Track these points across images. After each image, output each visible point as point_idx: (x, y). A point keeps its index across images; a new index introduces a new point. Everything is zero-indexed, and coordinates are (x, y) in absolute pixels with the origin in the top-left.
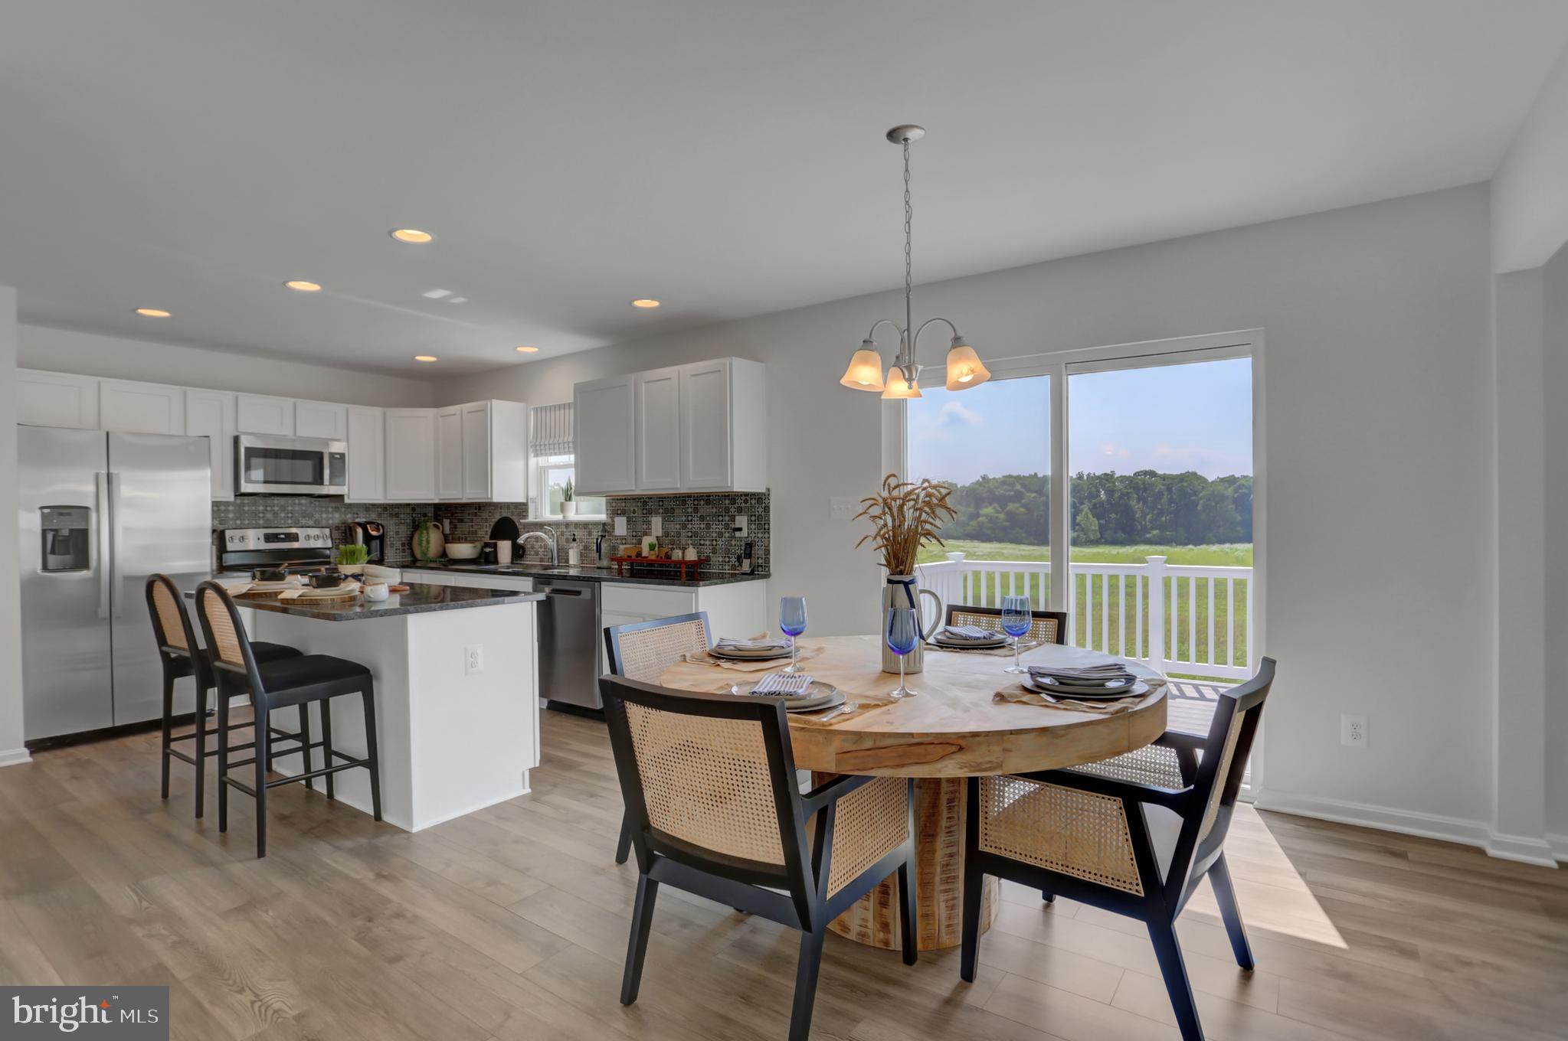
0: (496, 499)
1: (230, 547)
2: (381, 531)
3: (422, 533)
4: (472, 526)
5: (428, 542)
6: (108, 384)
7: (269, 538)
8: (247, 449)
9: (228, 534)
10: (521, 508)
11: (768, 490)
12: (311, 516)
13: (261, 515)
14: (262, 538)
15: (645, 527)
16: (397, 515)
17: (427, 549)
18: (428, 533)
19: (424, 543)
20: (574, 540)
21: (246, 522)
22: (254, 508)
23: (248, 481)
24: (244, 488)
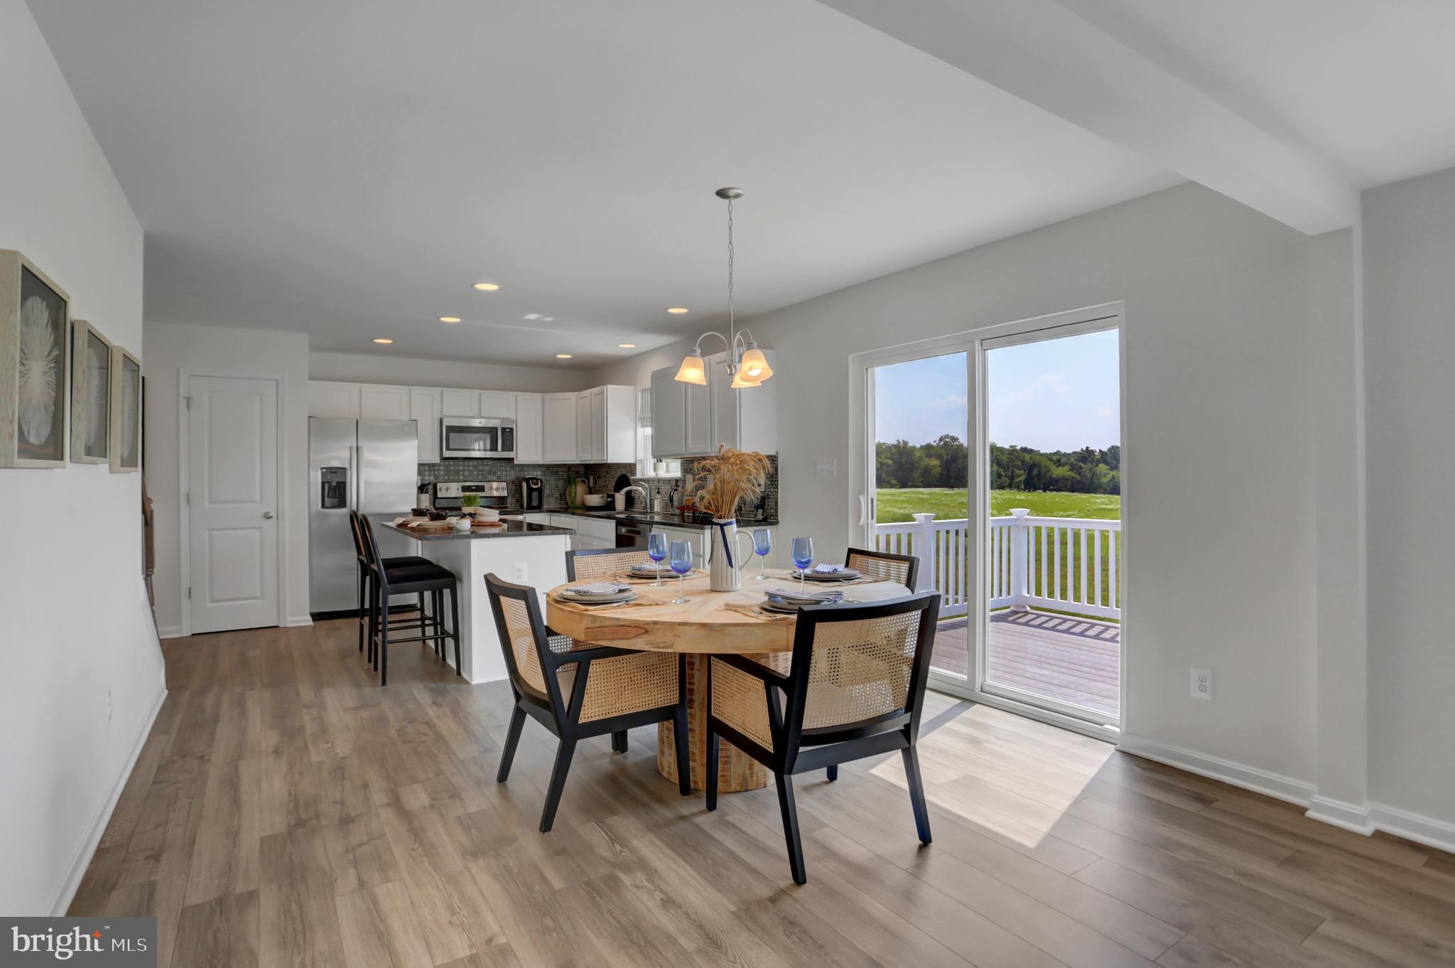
0: (610, 461)
1: (440, 495)
2: (540, 485)
3: (572, 487)
4: (605, 482)
5: (575, 493)
6: (366, 387)
7: (465, 489)
8: (447, 427)
9: (439, 485)
10: (632, 467)
11: (777, 453)
12: (495, 473)
13: (461, 473)
14: (460, 489)
16: (557, 473)
17: (575, 498)
18: (576, 486)
19: (573, 494)
20: (659, 492)
21: (452, 477)
22: (456, 468)
23: (448, 449)
24: (447, 454)
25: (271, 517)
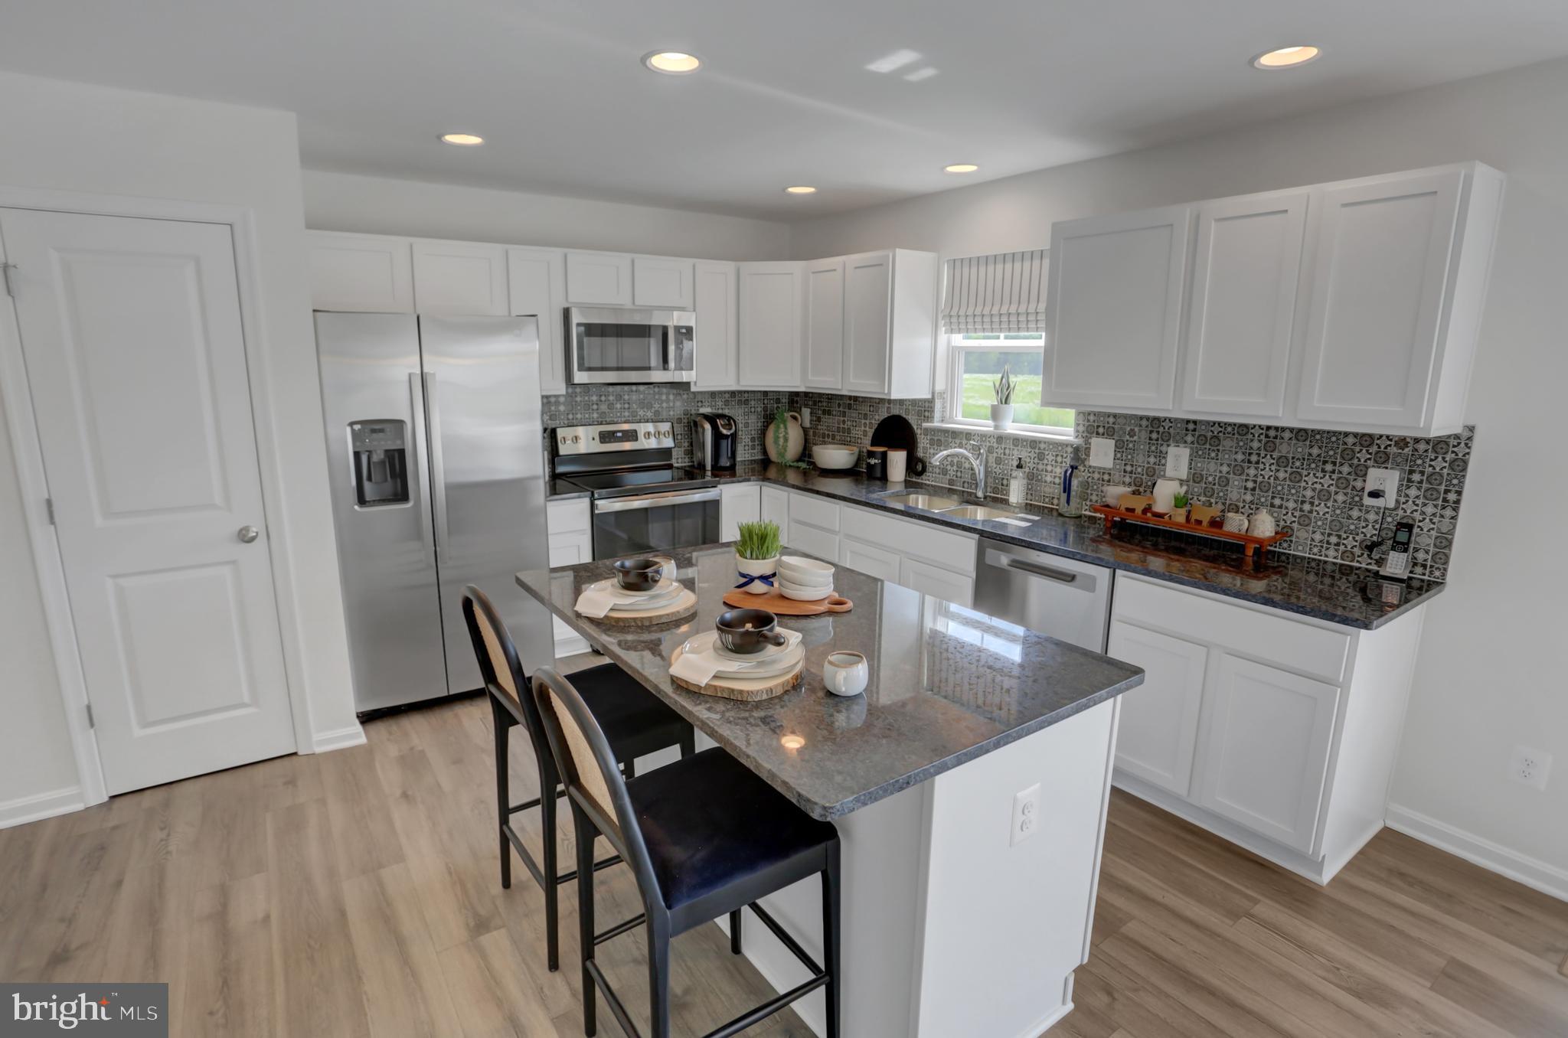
1: (564, 450)
2: (734, 428)
3: (778, 427)
4: (844, 422)
5: (786, 440)
6: (421, 244)
7: (605, 437)
8: (579, 326)
9: (561, 433)
11: (1472, 429)
12: (650, 406)
13: (595, 407)
14: (597, 438)
15: (1152, 460)
16: (746, 402)
17: (785, 448)
18: (786, 428)
19: (781, 441)
20: (1019, 466)
21: (579, 416)
22: (586, 398)
23: (581, 368)
24: (580, 377)
25: (252, 539)
